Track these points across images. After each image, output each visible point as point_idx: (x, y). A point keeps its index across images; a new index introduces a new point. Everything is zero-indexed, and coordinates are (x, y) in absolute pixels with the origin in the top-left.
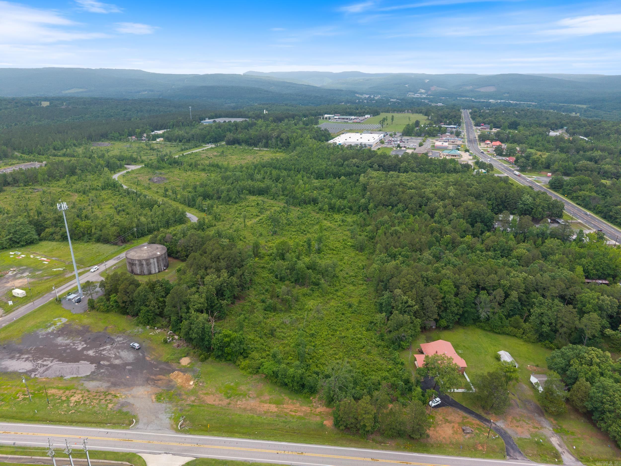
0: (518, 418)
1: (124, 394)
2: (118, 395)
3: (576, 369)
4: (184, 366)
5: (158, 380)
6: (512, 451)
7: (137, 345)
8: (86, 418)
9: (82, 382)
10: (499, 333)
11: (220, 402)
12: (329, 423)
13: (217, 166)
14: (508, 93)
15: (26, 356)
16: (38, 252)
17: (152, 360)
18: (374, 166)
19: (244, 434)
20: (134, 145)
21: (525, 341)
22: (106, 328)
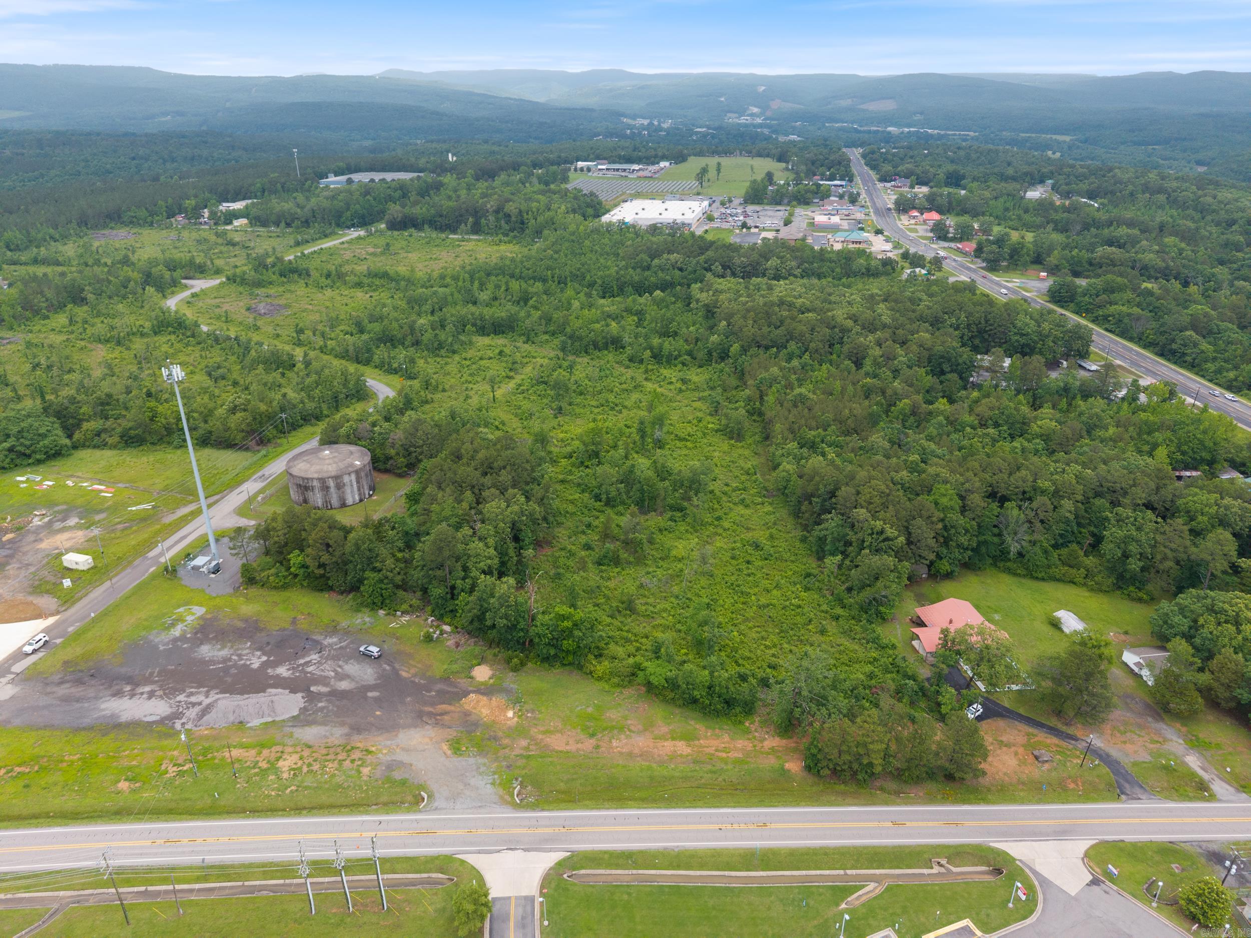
0: (1122, 728)
1: (386, 747)
2: (373, 749)
3: (1211, 633)
4: (482, 684)
5: (441, 714)
6: (1127, 786)
7: (374, 650)
8: (324, 799)
9: (291, 729)
10: (1043, 579)
11: (580, 746)
12: (794, 766)
13: (385, 275)
14: (921, 114)
15: (147, 689)
16: (80, 474)
17: (415, 675)
18: (713, 267)
19: (643, 800)
20: (185, 234)
21: (1092, 590)
22: (294, 621)
